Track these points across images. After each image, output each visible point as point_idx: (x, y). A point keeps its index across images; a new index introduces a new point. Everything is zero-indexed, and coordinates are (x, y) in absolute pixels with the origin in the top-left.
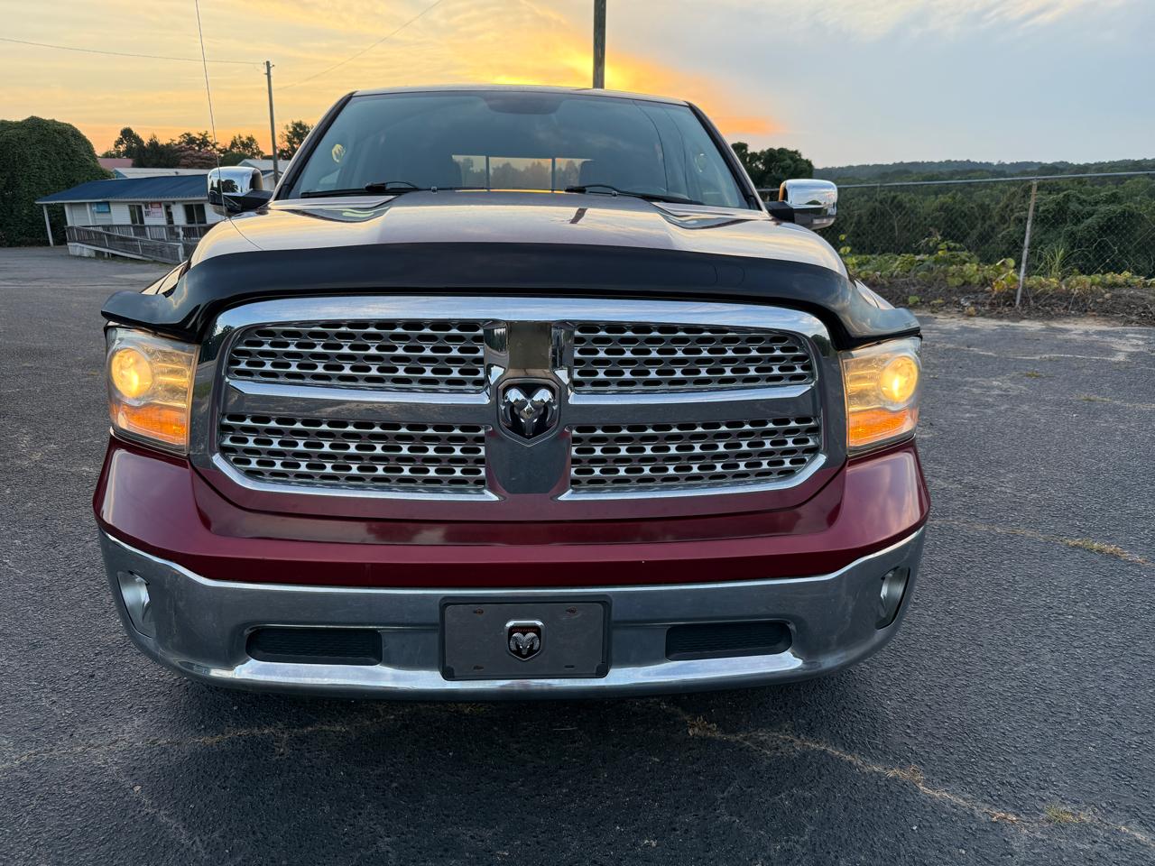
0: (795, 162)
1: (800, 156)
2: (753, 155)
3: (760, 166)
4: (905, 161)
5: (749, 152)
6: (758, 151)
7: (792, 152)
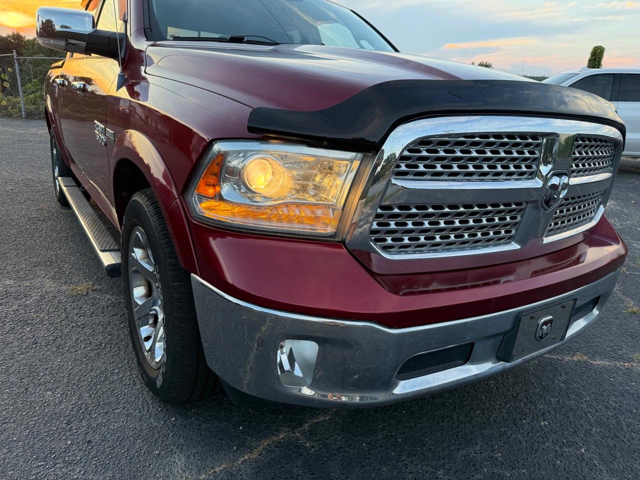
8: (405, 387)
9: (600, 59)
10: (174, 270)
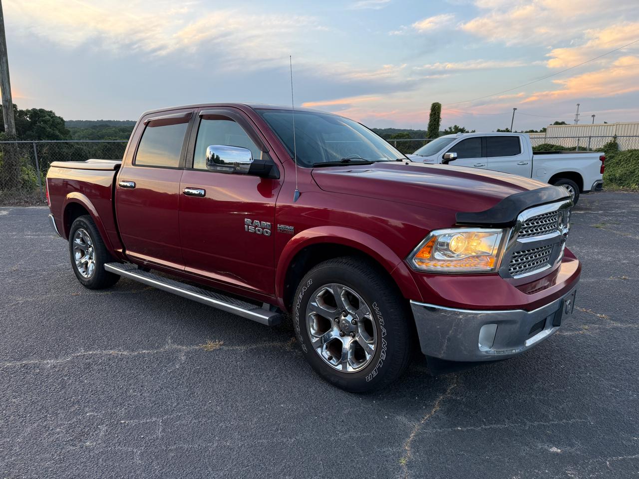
0: (52, 118)
1: (54, 114)
2: (21, 112)
3: (28, 119)
4: (104, 120)
5: (18, 110)
6: (24, 109)
7: (49, 112)
8: (530, 342)
9: (439, 113)
10: (390, 303)
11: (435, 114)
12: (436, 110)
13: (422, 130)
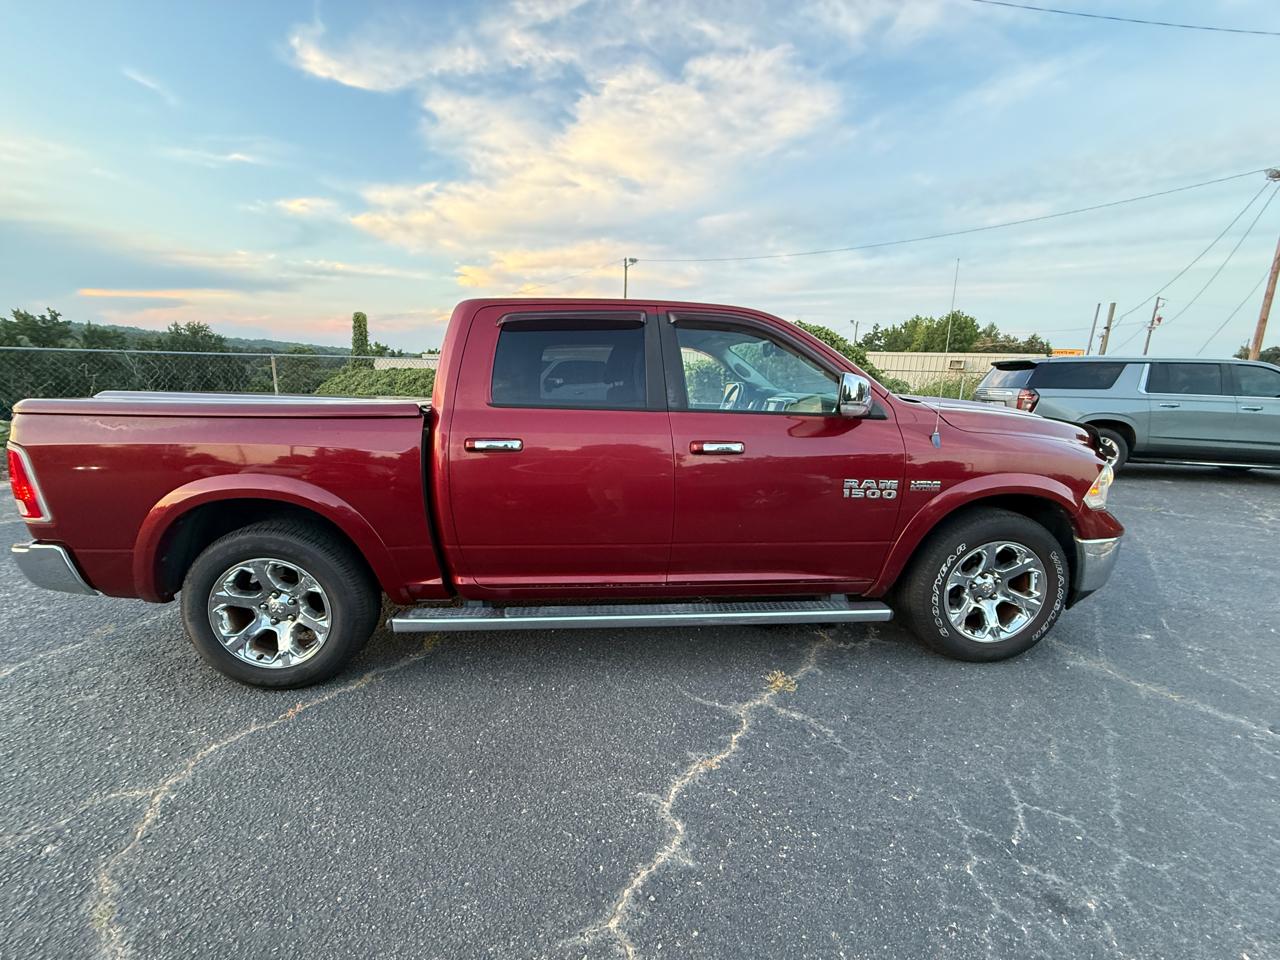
9: (364, 326)
11: (360, 326)
12: (360, 322)
13: (314, 344)
